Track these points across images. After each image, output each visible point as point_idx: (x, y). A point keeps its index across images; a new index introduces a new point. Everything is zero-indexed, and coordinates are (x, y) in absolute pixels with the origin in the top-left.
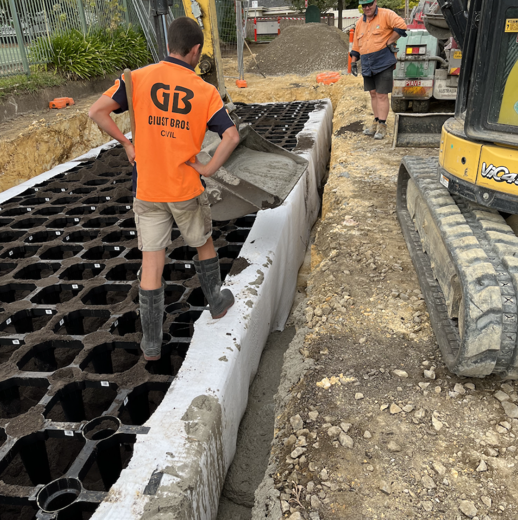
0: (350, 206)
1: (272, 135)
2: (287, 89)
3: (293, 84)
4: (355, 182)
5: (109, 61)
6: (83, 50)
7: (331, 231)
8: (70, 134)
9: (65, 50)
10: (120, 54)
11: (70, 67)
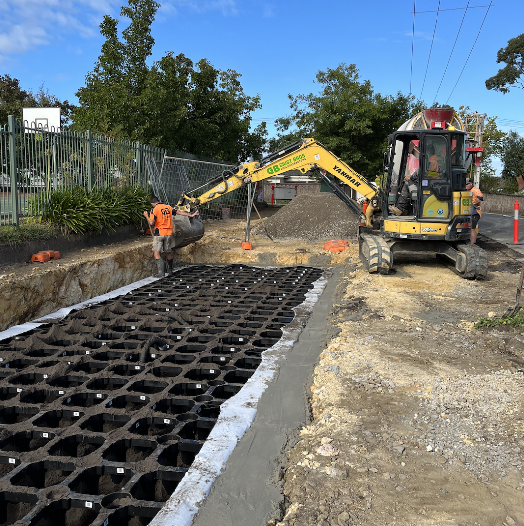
0: (332, 422)
1: (265, 305)
2: (292, 253)
3: (300, 249)
4: (344, 381)
5: (109, 217)
6: (82, 205)
7: (299, 464)
8: (41, 290)
9: (62, 205)
10: (123, 211)
11: (64, 221)
